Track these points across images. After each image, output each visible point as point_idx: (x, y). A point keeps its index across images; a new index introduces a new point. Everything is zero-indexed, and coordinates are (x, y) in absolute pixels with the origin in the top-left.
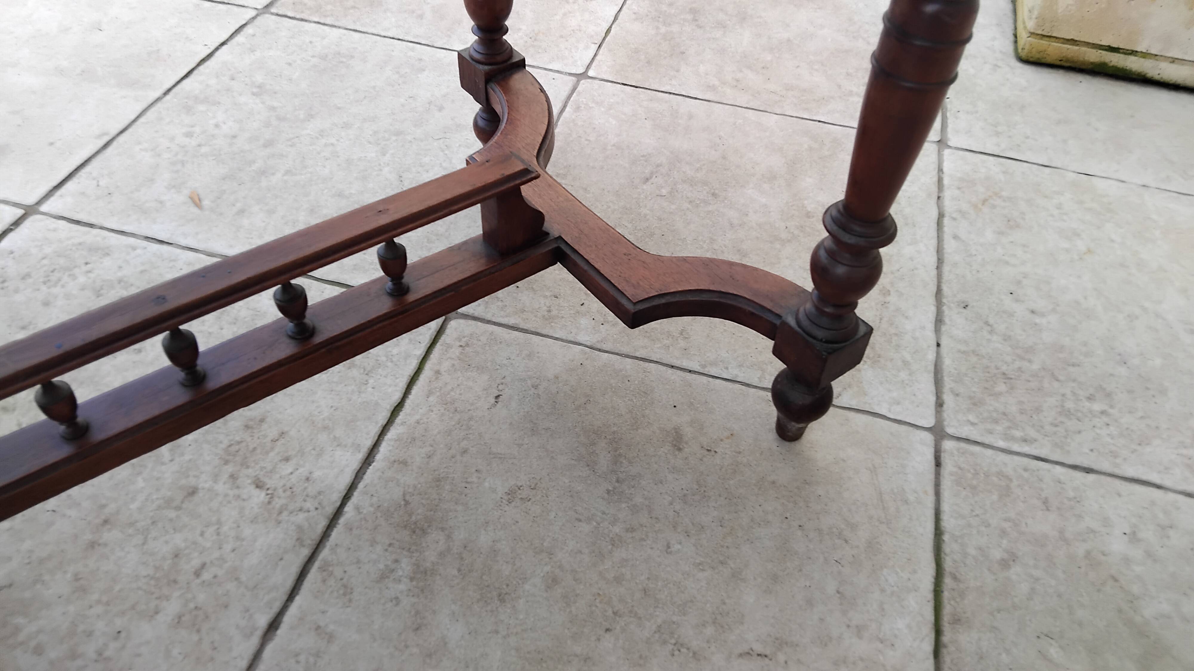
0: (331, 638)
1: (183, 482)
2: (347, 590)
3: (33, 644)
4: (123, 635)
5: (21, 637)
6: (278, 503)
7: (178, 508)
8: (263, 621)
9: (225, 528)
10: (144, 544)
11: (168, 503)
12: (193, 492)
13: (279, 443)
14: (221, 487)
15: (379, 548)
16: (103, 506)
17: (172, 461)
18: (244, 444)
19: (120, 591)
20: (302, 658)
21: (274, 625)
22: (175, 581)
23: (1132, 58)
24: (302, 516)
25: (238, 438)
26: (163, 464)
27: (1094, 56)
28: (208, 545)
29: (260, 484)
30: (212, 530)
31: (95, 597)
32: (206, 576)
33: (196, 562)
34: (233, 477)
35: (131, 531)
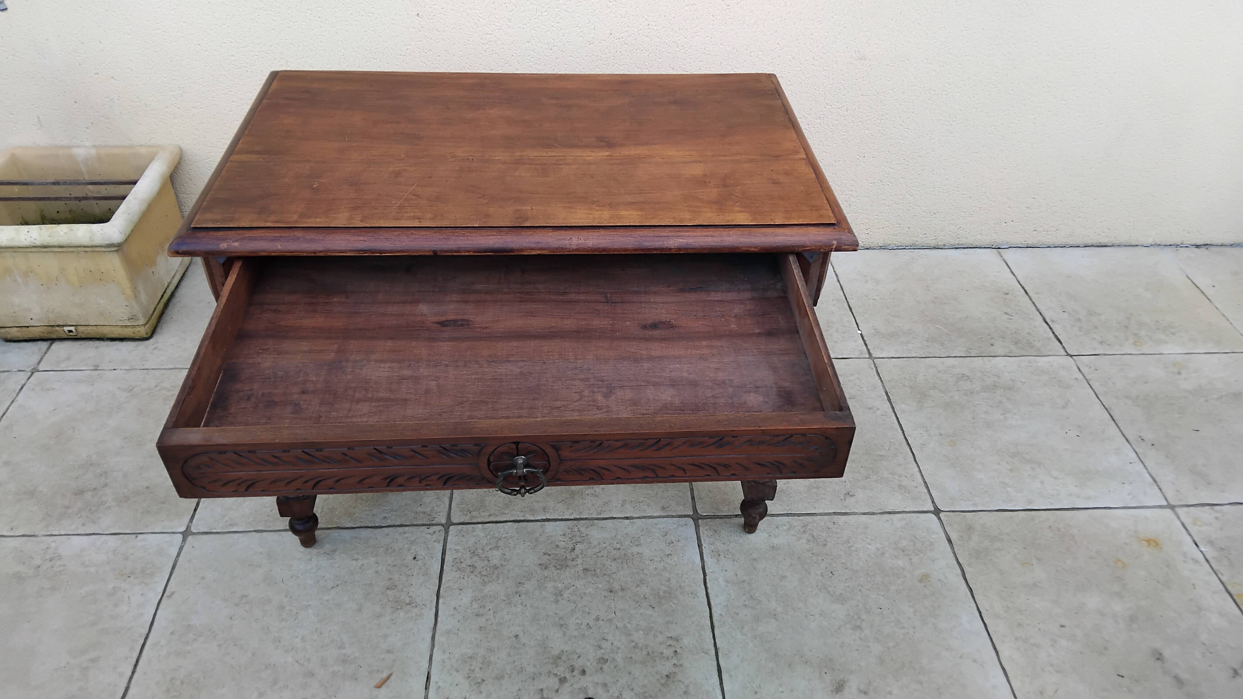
0: (624, 501)
1: (582, 575)
2: (605, 503)
3: (667, 584)
4: (651, 559)
5: (666, 589)
6: (578, 539)
7: (595, 570)
8: (627, 521)
9: (597, 550)
10: (615, 573)
11: (595, 575)
12: (586, 570)
13: (550, 553)
14: (579, 561)
15: (585, 501)
16: (605, 597)
17: (574, 586)
18: (555, 565)
19: (636, 569)
20: (634, 506)
21: (627, 518)
22: (625, 554)
23: (168, 291)
24: (581, 529)
25: (553, 568)
26: (577, 587)
27: (161, 306)
28: (606, 552)
29: (572, 550)
30: (600, 554)
31: (642, 576)
32: (619, 546)
33: (615, 552)
34: (573, 560)
35: (611, 580)
